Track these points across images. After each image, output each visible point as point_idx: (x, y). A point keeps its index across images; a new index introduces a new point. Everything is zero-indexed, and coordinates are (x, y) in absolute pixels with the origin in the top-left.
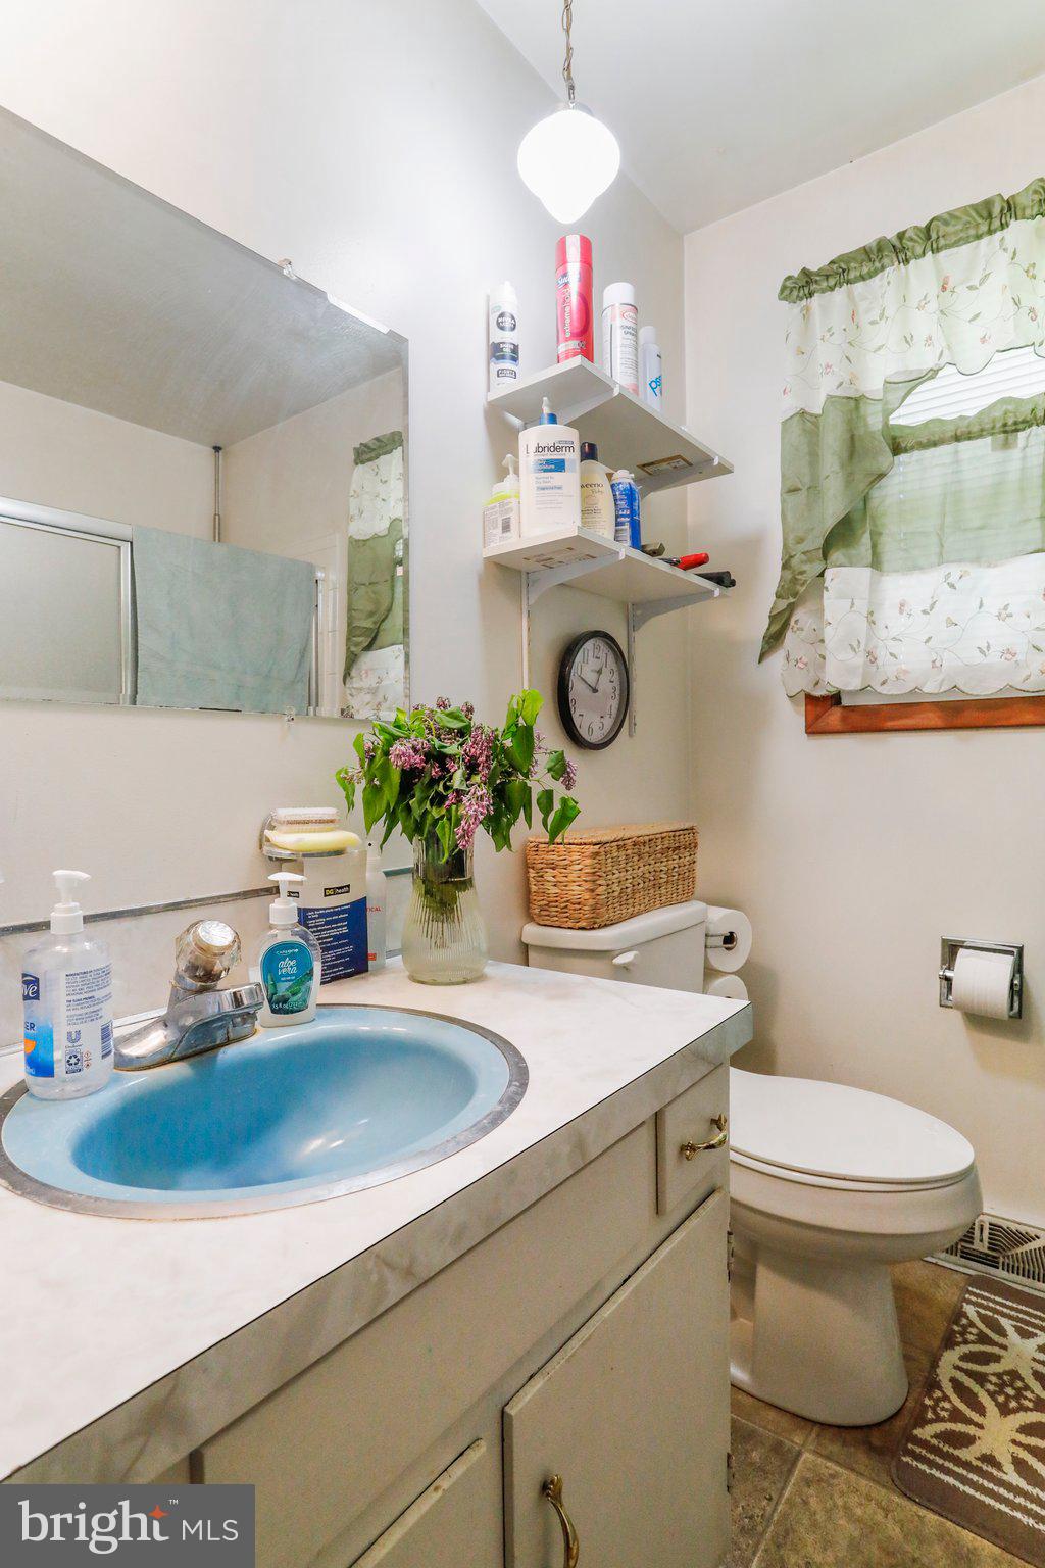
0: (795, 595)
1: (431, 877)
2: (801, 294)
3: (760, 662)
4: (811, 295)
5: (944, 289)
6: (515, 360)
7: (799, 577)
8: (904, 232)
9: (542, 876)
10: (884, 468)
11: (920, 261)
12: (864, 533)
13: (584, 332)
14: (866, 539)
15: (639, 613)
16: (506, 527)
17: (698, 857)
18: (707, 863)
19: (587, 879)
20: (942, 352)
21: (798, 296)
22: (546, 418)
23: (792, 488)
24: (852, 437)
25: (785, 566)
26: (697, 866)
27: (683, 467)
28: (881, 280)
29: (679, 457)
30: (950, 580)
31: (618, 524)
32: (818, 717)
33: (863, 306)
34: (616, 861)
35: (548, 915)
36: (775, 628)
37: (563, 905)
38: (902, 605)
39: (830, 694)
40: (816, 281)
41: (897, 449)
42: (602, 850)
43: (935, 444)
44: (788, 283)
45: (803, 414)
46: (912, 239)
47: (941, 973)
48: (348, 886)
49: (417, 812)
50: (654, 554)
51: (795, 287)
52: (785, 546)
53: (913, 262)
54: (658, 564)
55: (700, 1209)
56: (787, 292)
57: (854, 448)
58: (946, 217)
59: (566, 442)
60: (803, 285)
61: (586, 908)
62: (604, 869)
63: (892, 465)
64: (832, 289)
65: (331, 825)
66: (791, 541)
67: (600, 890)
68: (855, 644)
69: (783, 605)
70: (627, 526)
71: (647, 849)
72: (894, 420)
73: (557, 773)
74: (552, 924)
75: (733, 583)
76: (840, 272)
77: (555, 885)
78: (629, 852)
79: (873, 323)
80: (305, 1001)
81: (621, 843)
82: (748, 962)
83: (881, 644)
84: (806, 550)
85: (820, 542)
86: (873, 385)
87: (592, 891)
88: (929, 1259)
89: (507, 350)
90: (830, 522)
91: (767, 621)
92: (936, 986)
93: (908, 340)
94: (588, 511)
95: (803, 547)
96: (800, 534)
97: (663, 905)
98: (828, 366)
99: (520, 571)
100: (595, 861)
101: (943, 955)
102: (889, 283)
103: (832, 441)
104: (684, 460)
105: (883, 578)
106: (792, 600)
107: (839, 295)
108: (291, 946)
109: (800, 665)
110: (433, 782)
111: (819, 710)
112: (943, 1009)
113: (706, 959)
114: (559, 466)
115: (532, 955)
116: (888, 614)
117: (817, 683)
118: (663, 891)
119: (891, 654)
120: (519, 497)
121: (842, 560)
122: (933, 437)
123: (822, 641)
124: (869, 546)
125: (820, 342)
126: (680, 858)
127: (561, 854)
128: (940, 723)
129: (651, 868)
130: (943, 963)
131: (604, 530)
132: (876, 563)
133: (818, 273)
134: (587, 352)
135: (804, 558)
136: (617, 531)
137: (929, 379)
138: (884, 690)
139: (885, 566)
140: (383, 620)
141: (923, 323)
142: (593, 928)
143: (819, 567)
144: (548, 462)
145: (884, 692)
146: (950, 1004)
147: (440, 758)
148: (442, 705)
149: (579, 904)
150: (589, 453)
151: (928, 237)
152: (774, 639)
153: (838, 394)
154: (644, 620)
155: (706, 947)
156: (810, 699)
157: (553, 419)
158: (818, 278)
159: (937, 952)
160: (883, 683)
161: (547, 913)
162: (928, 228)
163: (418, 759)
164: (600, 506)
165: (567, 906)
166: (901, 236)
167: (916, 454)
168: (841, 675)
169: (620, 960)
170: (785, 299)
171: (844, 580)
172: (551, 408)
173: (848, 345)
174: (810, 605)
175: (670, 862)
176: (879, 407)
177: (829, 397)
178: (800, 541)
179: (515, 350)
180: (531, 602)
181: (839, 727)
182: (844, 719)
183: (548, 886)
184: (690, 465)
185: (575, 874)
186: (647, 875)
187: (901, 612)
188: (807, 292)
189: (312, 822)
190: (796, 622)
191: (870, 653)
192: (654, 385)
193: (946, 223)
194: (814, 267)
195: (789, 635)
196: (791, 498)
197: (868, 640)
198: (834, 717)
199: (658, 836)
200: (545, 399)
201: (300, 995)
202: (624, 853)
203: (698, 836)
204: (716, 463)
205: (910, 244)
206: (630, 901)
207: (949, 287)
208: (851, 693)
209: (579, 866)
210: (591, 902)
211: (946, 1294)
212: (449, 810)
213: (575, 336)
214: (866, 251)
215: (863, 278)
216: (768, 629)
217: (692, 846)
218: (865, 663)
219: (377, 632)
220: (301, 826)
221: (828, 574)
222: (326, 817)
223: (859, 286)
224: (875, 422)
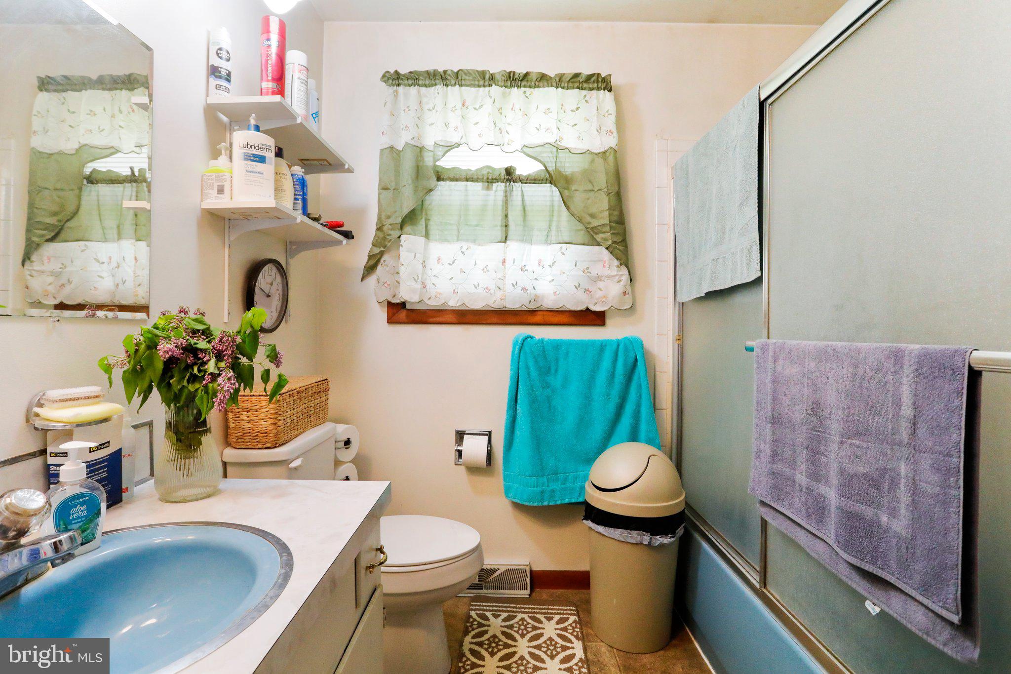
0: (385, 247)
1: (181, 429)
2: (394, 83)
3: (362, 281)
4: (399, 85)
5: (463, 105)
6: (229, 81)
7: (388, 237)
8: (447, 71)
9: (239, 417)
10: (432, 187)
11: (453, 87)
12: (422, 218)
13: (280, 78)
14: (423, 222)
15: (294, 247)
16: (221, 191)
17: (330, 396)
18: (335, 399)
19: (272, 417)
20: (462, 137)
21: (392, 83)
22: (252, 127)
23: (385, 187)
24: (418, 166)
25: (378, 229)
26: (329, 402)
27: (325, 165)
28: (435, 90)
29: (326, 160)
30: (463, 250)
31: (295, 199)
32: (394, 314)
33: (425, 100)
34: (288, 404)
35: (243, 442)
36: (372, 262)
37: (254, 435)
38: (439, 259)
39: (401, 302)
40: (402, 79)
41: (439, 179)
42: (281, 398)
43: (457, 180)
44: (387, 74)
45: (392, 148)
46: (449, 75)
47: (456, 448)
48: (109, 442)
49: (176, 388)
50: (315, 219)
51: (390, 78)
52: (379, 218)
53: (450, 87)
54: (316, 225)
55: (372, 599)
56: (386, 79)
57: (419, 171)
58: (466, 71)
59: (267, 146)
60: (395, 79)
61: (270, 435)
62: (282, 410)
63: (436, 186)
64: (410, 86)
65: (97, 400)
66: (383, 217)
67: (280, 423)
68: (416, 278)
69: (377, 250)
70: (300, 202)
71: (304, 395)
72: (437, 163)
73: (272, 359)
74: (247, 447)
75: (353, 237)
76: (414, 79)
77: (249, 423)
78: (295, 398)
79: (429, 110)
80: (93, 534)
81: (291, 393)
82: (357, 455)
83: (428, 277)
84: (391, 223)
85: (399, 220)
86: (429, 142)
87: (275, 424)
88: (460, 595)
89: (224, 73)
90: (406, 211)
91: (366, 258)
92: (453, 455)
93: (447, 125)
94: (278, 190)
95: (390, 221)
96: (389, 214)
97: (312, 427)
98: (406, 127)
99: (224, 218)
100: (277, 405)
101: (456, 440)
102: (438, 93)
103: (408, 165)
104: (327, 162)
105: (430, 243)
106: (382, 249)
107: (413, 90)
108: (83, 495)
109: (386, 285)
110: (189, 367)
111: (395, 310)
112: (456, 466)
113: (335, 455)
114: (262, 159)
115: (229, 469)
116: (432, 262)
117: (394, 296)
118: (312, 418)
119: (433, 284)
120: (232, 173)
121: (411, 231)
122: (456, 176)
123: (398, 273)
124: (424, 226)
125: (403, 112)
126: (320, 398)
127: (253, 402)
128: (454, 320)
129: (306, 406)
130: (456, 443)
131: (288, 203)
132: (427, 235)
133: (404, 75)
134: (281, 92)
135: (390, 227)
136: (294, 203)
137: (455, 147)
138: (429, 303)
139: (431, 237)
140: (68, 220)
141: (454, 119)
142: (275, 447)
143: (398, 233)
144: (254, 156)
145: (429, 304)
146: (460, 463)
147: (191, 350)
148: (183, 311)
149: (266, 433)
150: (279, 153)
151: (457, 78)
152: (370, 268)
153: (412, 143)
154: (298, 251)
155: (335, 449)
156: (390, 305)
157: (257, 128)
158: (403, 78)
159: (453, 437)
160: (430, 298)
161: (243, 440)
162: (457, 73)
163: (177, 352)
164: (285, 187)
165: (257, 436)
166: (445, 72)
167: (448, 183)
168: (408, 294)
169: (293, 465)
170: (385, 82)
171: (410, 242)
172: (256, 120)
173: (417, 119)
174: (393, 253)
175: (316, 401)
176: (431, 154)
177: (407, 144)
178: (389, 217)
179: (229, 74)
180: (232, 239)
181: (406, 321)
182: (407, 316)
183: (243, 423)
184: (330, 164)
185: (263, 415)
186: (304, 410)
187: (438, 262)
188: (397, 83)
189: (81, 398)
190: (384, 261)
191: (423, 283)
192: (314, 116)
193: (466, 74)
194: (403, 71)
195: (379, 267)
196: (385, 193)
197: (423, 274)
198: (402, 315)
199: (309, 386)
200: (254, 115)
201: (89, 531)
202: (293, 398)
203: (330, 384)
204: (346, 167)
205: (449, 78)
206: (296, 427)
207: (466, 105)
208: (413, 303)
209: (267, 410)
210: (275, 431)
211: (462, 610)
212: (206, 387)
213: (273, 80)
214: (428, 72)
215: (426, 86)
216: (367, 263)
217: (327, 390)
218: (421, 288)
219: (61, 229)
220: (72, 403)
221: (402, 237)
222: (93, 394)
223: (423, 89)
224: (428, 160)
